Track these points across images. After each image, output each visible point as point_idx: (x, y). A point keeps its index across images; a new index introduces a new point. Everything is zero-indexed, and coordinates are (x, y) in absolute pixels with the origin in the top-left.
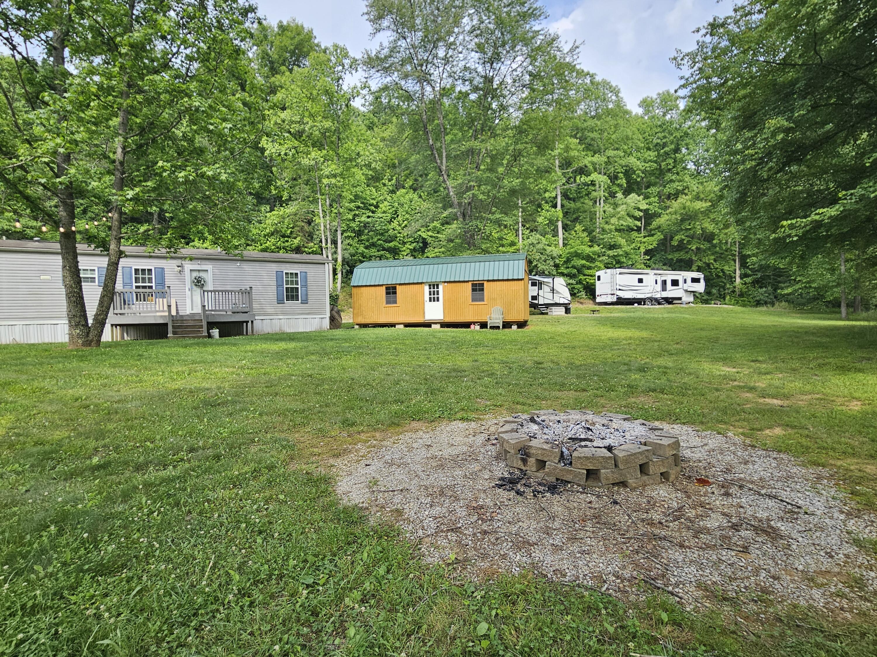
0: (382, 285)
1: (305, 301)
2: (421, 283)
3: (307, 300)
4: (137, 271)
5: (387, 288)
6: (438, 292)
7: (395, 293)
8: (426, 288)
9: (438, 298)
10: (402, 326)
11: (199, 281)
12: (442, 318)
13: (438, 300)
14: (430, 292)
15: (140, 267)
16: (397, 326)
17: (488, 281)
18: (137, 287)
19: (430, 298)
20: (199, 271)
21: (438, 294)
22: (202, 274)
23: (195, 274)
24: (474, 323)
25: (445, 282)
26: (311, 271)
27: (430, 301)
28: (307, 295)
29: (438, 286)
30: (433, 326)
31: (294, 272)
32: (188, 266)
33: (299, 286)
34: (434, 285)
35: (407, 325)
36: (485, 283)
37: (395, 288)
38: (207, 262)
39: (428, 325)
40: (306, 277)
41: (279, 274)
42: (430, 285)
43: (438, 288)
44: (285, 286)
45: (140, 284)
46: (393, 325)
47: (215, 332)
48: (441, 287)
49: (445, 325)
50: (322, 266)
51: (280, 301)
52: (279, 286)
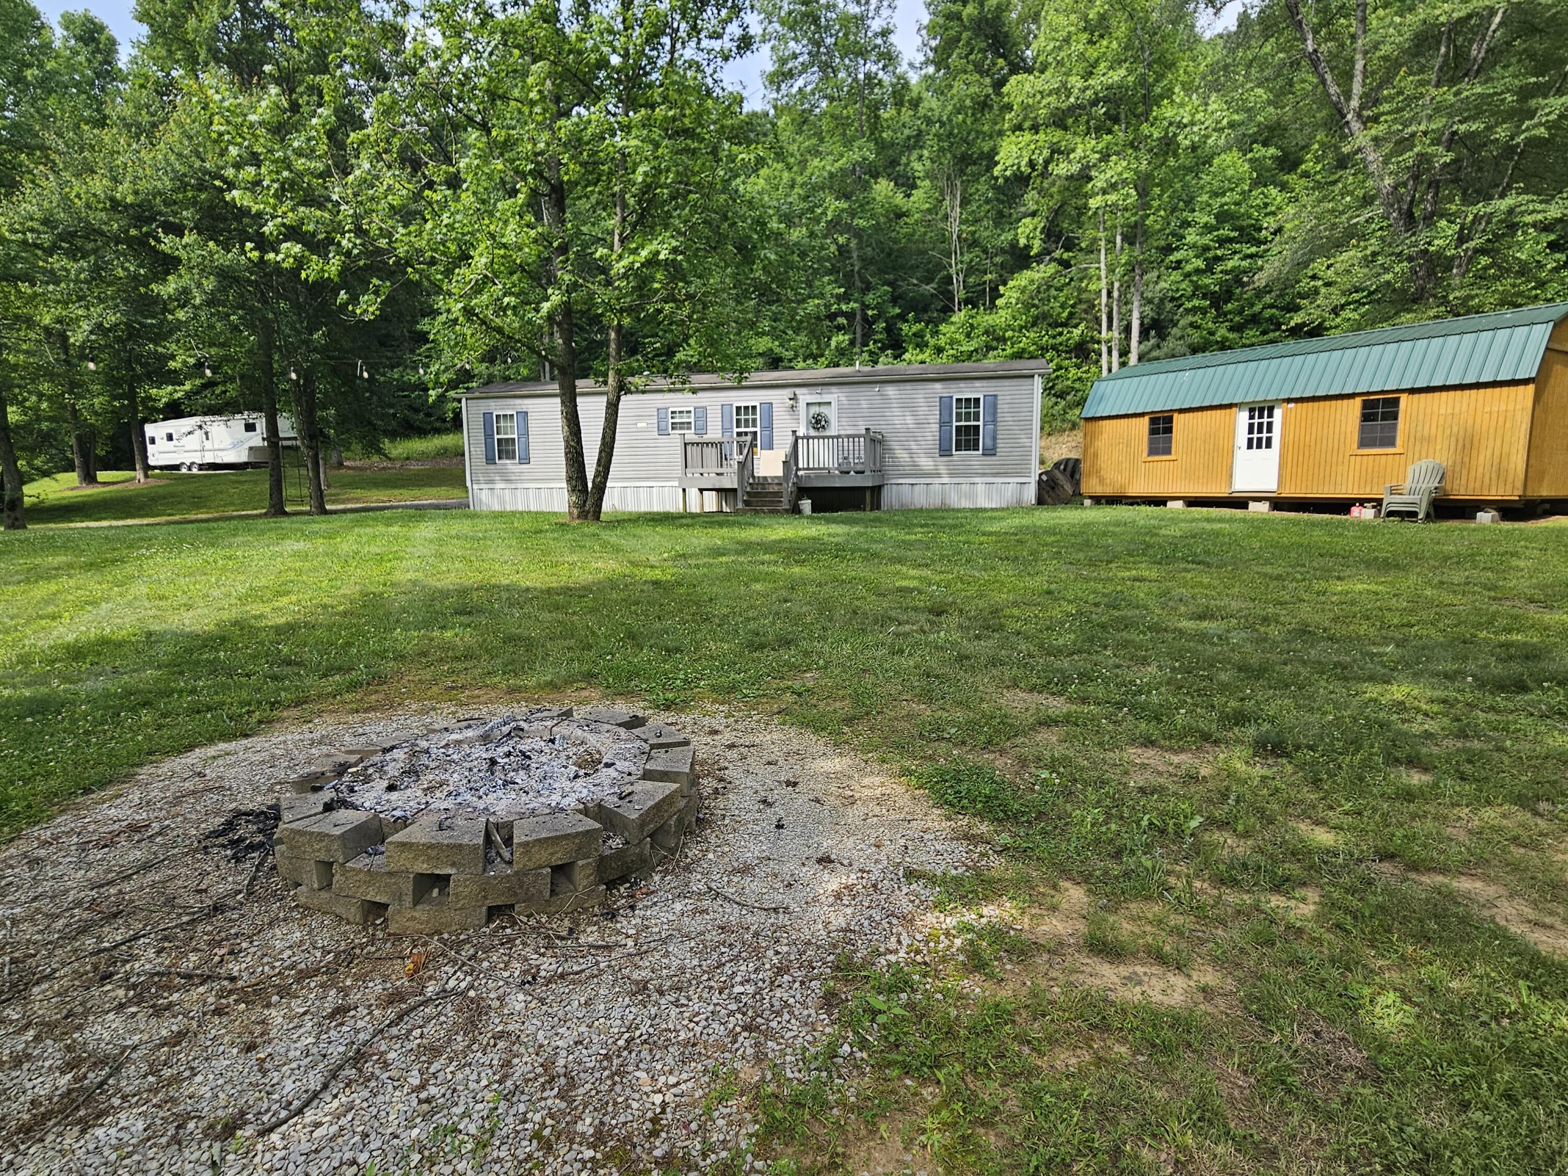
0: (1142, 415)
1: (990, 452)
2: (1230, 406)
3: (994, 448)
4: (738, 408)
5: (1153, 421)
6: (1270, 425)
7: (1169, 430)
8: (1243, 418)
9: (1269, 440)
10: (1179, 504)
11: (818, 422)
12: (1273, 486)
13: (1269, 445)
14: (1251, 426)
15: (743, 404)
16: (1170, 504)
17: (1412, 391)
18: (739, 434)
19: (1250, 441)
20: (820, 404)
21: (1270, 430)
22: (824, 410)
23: (814, 410)
24: (1362, 502)
25: (1289, 400)
26: (1006, 392)
27: (1250, 446)
28: (994, 439)
29: (1271, 410)
30: (1252, 506)
31: (972, 396)
32: (805, 396)
33: (981, 423)
34: (1261, 411)
35: (1192, 502)
36: (1404, 398)
37: (1170, 420)
38: (834, 389)
39: (1240, 503)
40: (995, 406)
41: (945, 403)
42: (1252, 410)
43: (1270, 415)
44: (955, 424)
45: (742, 430)
46: (1160, 502)
47: (806, 505)
48: (1278, 412)
49: (1278, 504)
50: (1029, 381)
51: (945, 451)
52: (944, 424)
